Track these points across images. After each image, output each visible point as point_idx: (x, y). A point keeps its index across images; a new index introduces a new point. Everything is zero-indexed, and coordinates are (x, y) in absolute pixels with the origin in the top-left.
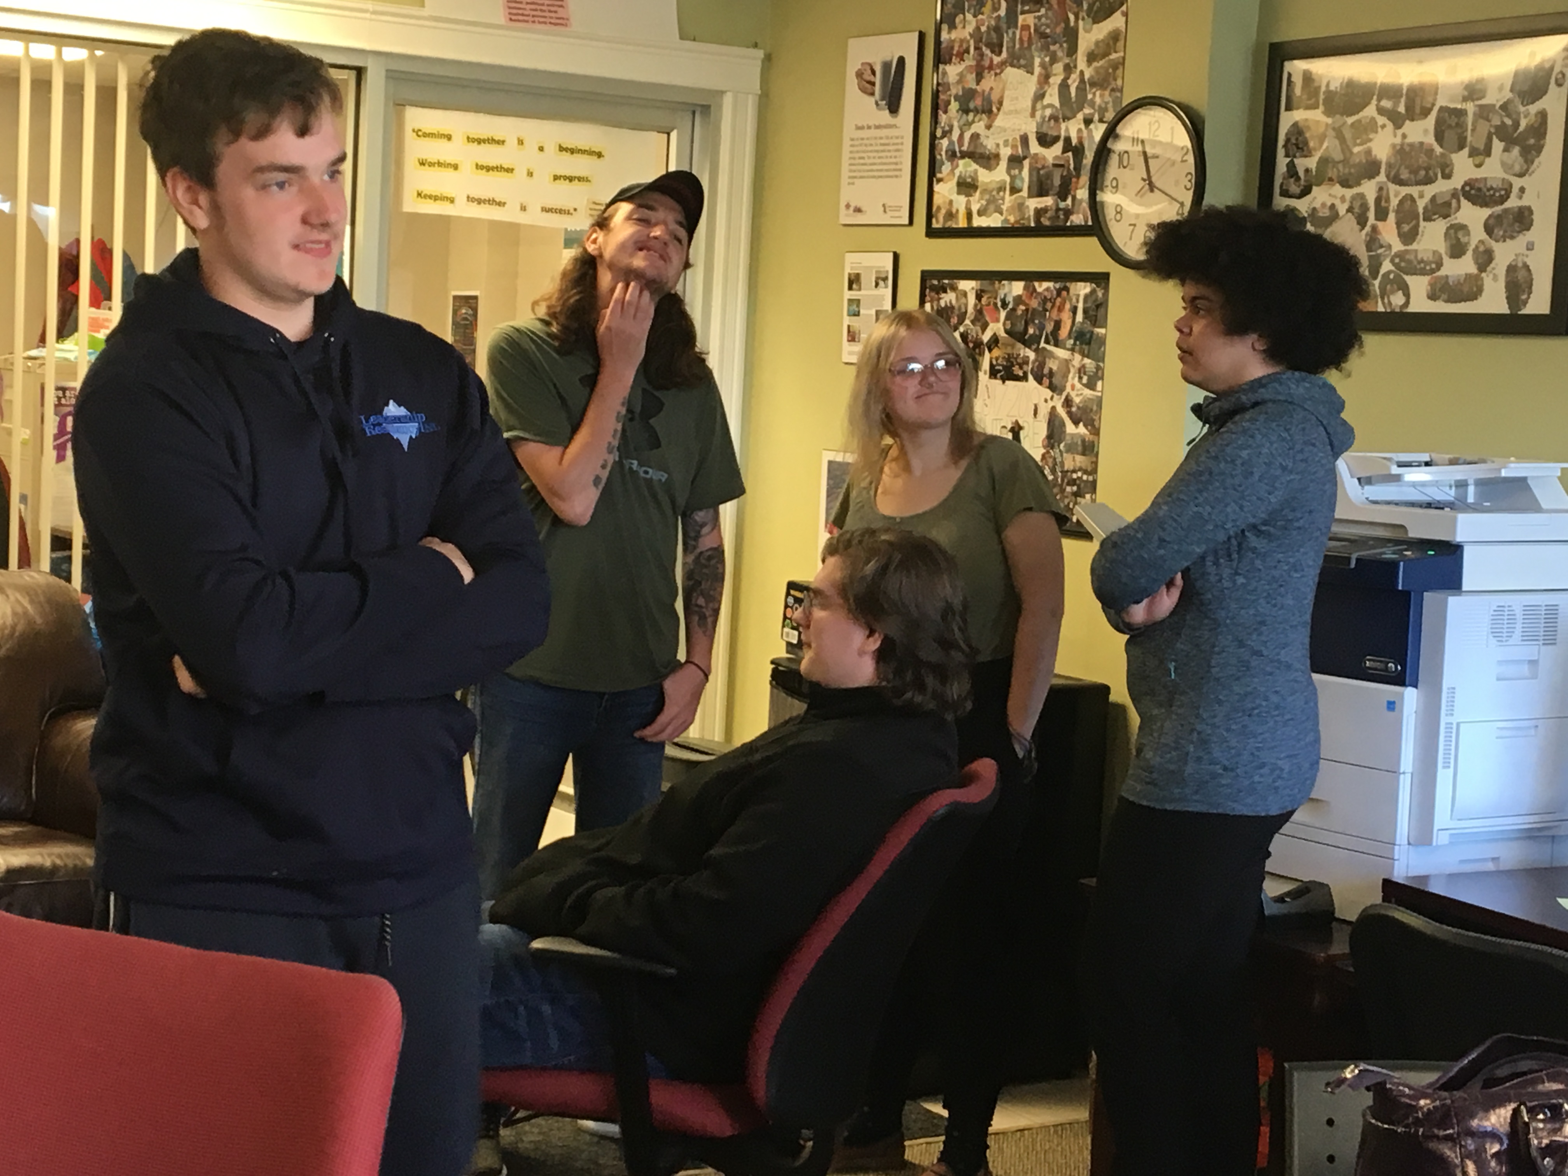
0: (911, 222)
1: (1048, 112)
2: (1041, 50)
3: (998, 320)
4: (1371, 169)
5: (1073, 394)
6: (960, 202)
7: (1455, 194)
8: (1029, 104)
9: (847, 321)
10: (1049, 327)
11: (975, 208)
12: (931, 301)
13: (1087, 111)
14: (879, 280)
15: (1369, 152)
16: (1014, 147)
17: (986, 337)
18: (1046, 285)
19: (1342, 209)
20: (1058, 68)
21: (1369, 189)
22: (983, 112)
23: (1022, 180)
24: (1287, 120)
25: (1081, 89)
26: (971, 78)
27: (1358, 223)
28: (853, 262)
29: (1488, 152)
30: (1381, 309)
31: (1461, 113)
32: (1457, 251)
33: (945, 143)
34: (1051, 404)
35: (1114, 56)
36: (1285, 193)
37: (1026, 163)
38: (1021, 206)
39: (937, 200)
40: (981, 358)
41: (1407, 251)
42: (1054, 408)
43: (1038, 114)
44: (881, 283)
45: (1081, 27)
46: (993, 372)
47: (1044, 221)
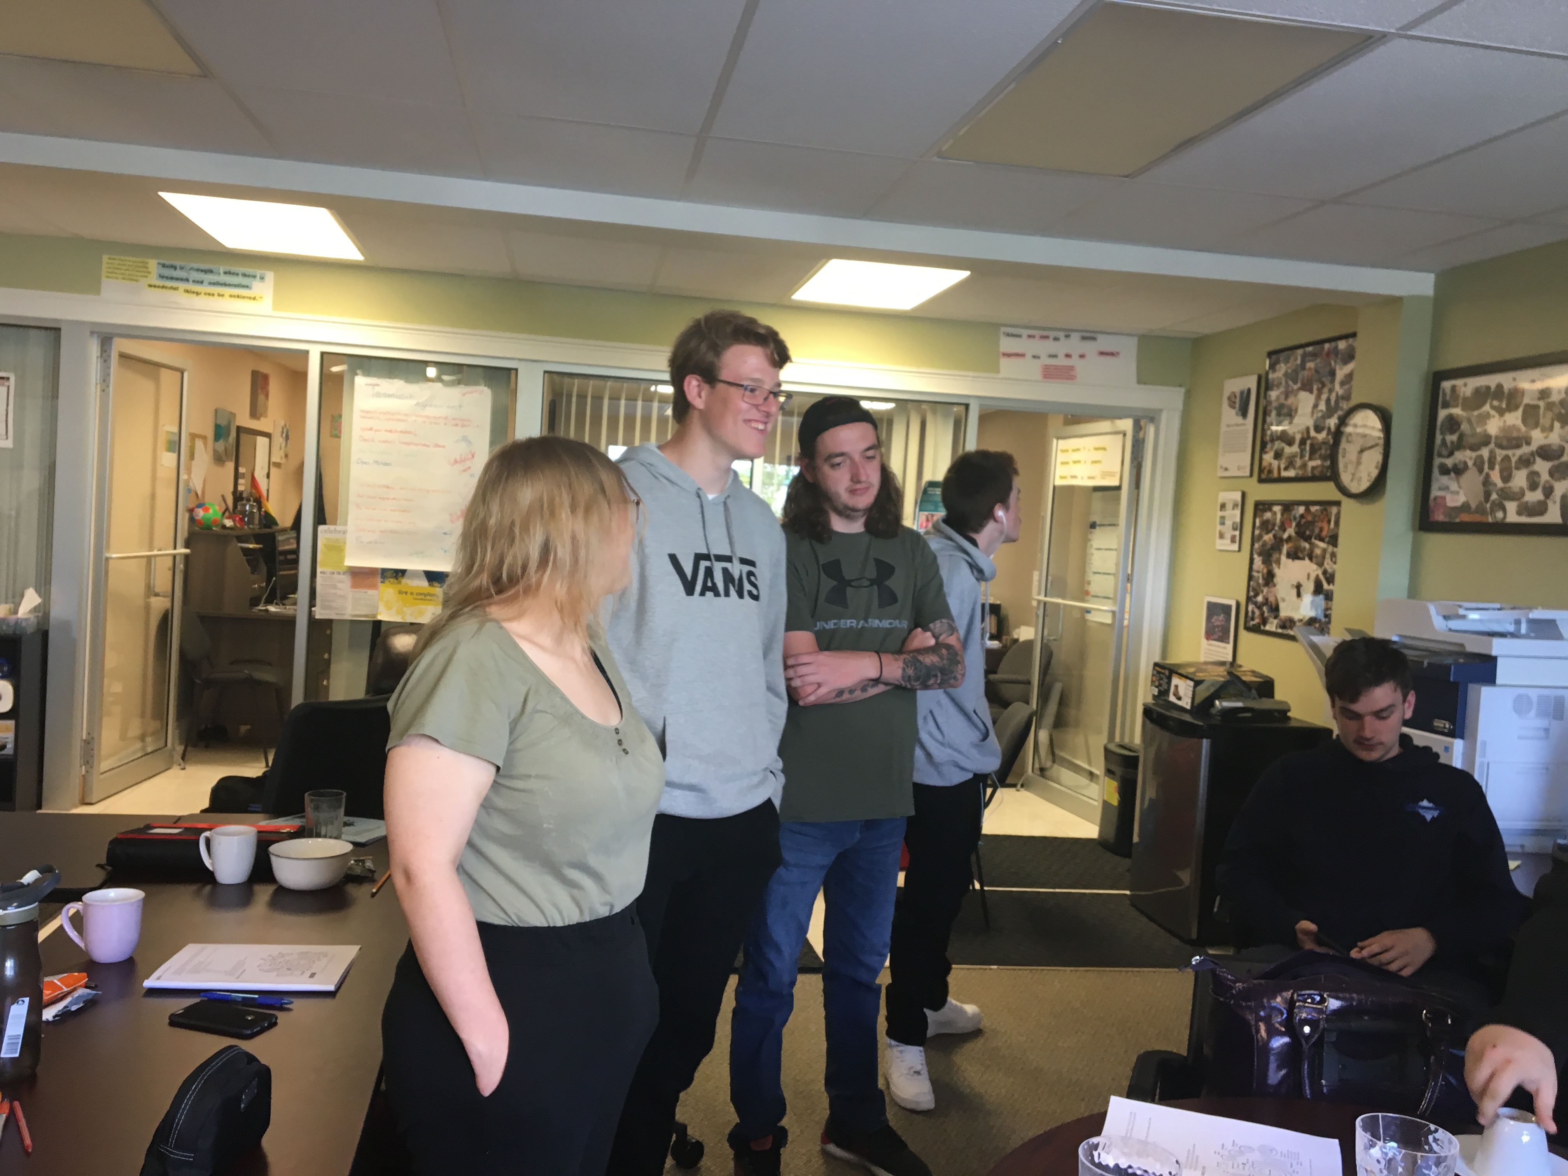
0: (1251, 475)
1: (1320, 414)
2: (1317, 381)
3: (1291, 527)
4: (1486, 440)
5: (1326, 567)
6: (1275, 463)
7: (1532, 454)
9: (1219, 527)
10: (1317, 531)
11: (1282, 467)
12: (1260, 517)
14: (1235, 506)
15: (1486, 431)
16: (1303, 434)
17: (1285, 536)
18: (1316, 508)
19: (1470, 463)
20: (1326, 390)
21: (1485, 452)
22: (1288, 416)
23: (1306, 451)
24: (1442, 414)
25: (1337, 402)
26: (1283, 397)
27: (1479, 471)
28: (1222, 496)
29: (1551, 428)
30: (1490, 520)
31: (1537, 407)
32: (1533, 487)
33: (1269, 432)
34: (1316, 573)
35: (1353, 383)
36: (1440, 455)
37: (1308, 442)
38: (1304, 466)
39: (1265, 464)
40: (1282, 548)
41: (1505, 488)
42: (1317, 576)
43: (1315, 416)
45: (1337, 367)
46: (1289, 556)
47: (1317, 473)
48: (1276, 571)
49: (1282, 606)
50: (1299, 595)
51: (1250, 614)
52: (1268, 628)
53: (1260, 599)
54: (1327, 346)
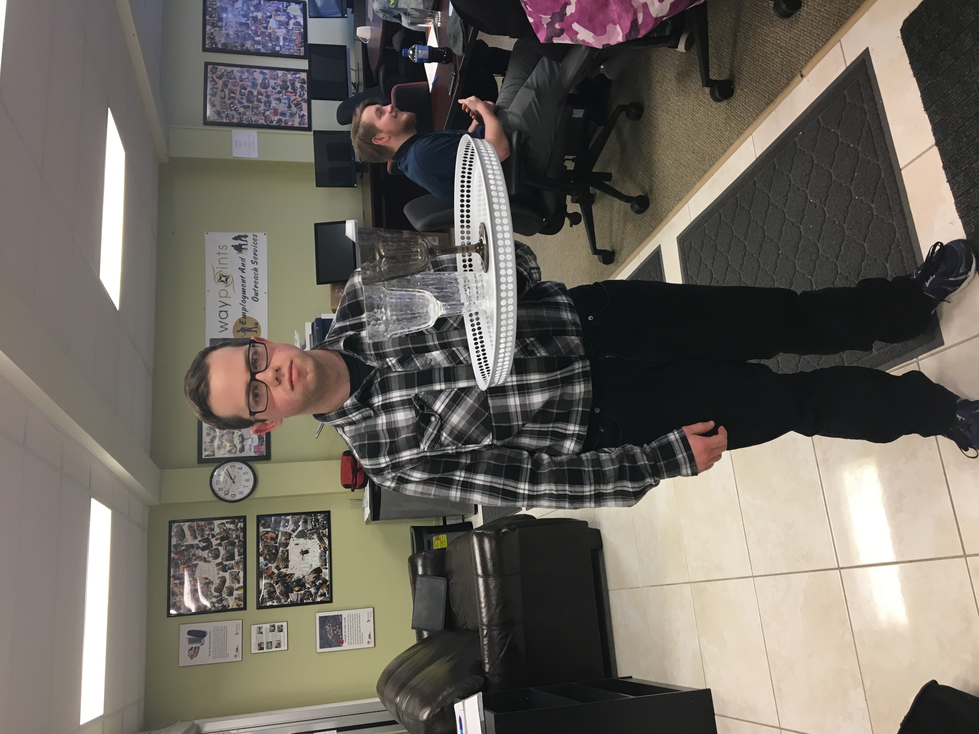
0: (241, 619)
1: (210, 555)
2: (191, 561)
3: (271, 567)
5: (291, 529)
6: (236, 593)
8: (207, 564)
9: (274, 649)
10: (273, 542)
11: (237, 586)
12: (266, 602)
13: (210, 537)
14: (260, 632)
16: (219, 570)
17: (276, 572)
18: (260, 547)
20: (197, 552)
22: (208, 587)
23: (230, 564)
25: (204, 541)
28: (255, 649)
33: (217, 605)
34: (294, 538)
35: (195, 527)
37: (224, 563)
38: (237, 563)
39: (235, 607)
40: (283, 574)
42: (295, 536)
43: (210, 560)
44: (261, 630)
45: (185, 544)
46: (287, 567)
47: (242, 551)
48: (295, 577)
49: (314, 567)
50: (306, 552)
51: (322, 598)
52: (327, 578)
53: (313, 590)
54: (173, 555)
